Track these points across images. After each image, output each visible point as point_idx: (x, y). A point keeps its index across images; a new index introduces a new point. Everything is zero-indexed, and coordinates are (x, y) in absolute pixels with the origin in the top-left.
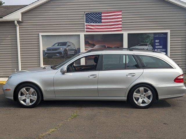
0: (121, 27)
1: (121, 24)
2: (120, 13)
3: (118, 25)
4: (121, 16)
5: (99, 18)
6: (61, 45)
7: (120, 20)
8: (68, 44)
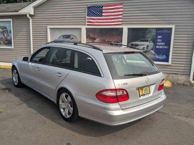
0: (121, 21)
1: (121, 18)
2: (121, 6)
3: (118, 18)
4: (122, 10)
5: (100, 11)
6: (65, 38)
7: (121, 13)
8: (72, 37)
